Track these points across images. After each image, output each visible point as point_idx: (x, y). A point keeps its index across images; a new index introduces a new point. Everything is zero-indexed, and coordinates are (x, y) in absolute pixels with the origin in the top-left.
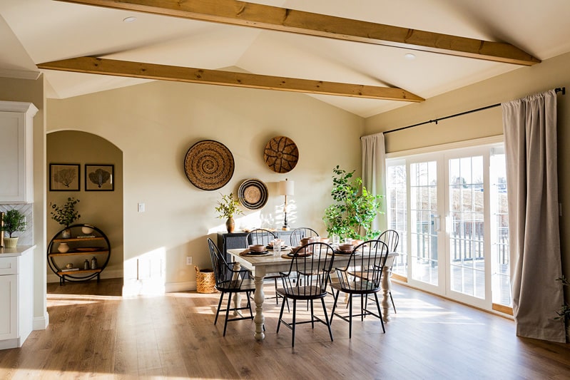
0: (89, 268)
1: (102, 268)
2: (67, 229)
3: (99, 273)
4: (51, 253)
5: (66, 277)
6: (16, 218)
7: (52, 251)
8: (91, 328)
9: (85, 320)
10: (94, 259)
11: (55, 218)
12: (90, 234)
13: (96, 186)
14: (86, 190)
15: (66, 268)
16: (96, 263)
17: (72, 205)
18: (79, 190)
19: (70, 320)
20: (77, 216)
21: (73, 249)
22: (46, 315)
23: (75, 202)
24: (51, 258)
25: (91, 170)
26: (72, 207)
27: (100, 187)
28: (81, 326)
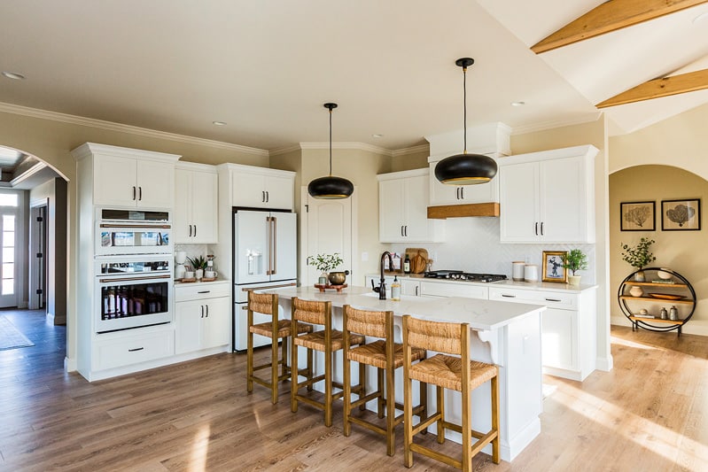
0: (667, 318)
1: (685, 321)
2: (640, 271)
3: (681, 326)
4: (623, 295)
5: (639, 323)
6: (579, 257)
7: (623, 294)
8: (660, 386)
9: (654, 375)
10: (674, 308)
11: (626, 259)
12: (669, 280)
13: (676, 226)
14: (663, 230)
15: (640, 314)
16: (676, 313)
17: (645, 246)
18: (654, 230)
19: (637, 370)
20: (651, 258)
21: (648, 294)
22: (610, 358)
23: (650, 243)
24: (623, 300)
25: (669, 207)
26: (646, 248)
27: (681, 225)
28: (648, 381)
